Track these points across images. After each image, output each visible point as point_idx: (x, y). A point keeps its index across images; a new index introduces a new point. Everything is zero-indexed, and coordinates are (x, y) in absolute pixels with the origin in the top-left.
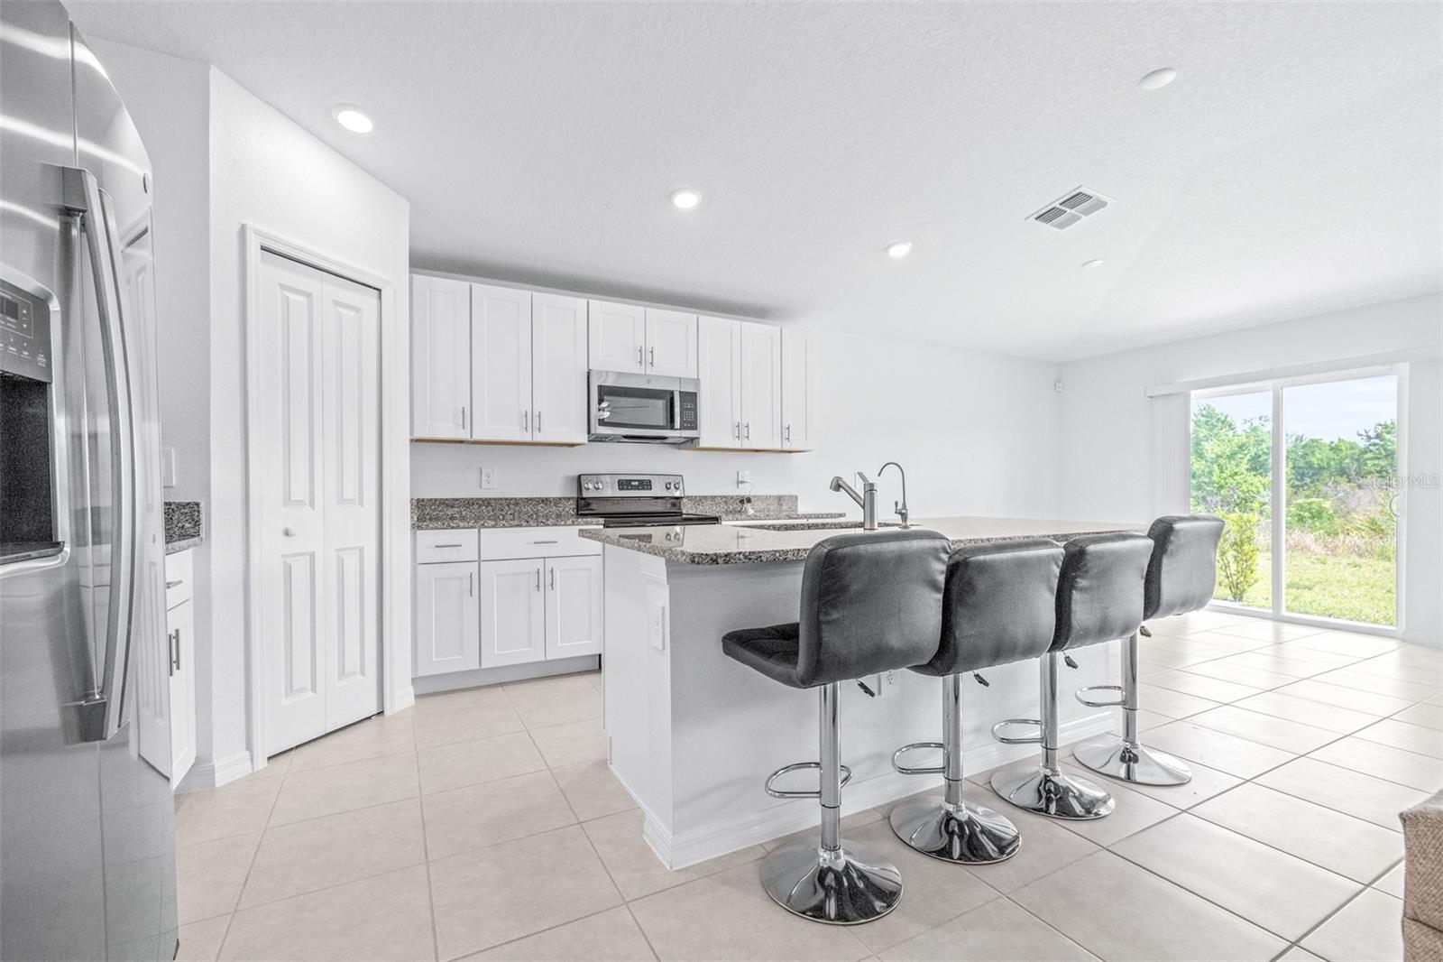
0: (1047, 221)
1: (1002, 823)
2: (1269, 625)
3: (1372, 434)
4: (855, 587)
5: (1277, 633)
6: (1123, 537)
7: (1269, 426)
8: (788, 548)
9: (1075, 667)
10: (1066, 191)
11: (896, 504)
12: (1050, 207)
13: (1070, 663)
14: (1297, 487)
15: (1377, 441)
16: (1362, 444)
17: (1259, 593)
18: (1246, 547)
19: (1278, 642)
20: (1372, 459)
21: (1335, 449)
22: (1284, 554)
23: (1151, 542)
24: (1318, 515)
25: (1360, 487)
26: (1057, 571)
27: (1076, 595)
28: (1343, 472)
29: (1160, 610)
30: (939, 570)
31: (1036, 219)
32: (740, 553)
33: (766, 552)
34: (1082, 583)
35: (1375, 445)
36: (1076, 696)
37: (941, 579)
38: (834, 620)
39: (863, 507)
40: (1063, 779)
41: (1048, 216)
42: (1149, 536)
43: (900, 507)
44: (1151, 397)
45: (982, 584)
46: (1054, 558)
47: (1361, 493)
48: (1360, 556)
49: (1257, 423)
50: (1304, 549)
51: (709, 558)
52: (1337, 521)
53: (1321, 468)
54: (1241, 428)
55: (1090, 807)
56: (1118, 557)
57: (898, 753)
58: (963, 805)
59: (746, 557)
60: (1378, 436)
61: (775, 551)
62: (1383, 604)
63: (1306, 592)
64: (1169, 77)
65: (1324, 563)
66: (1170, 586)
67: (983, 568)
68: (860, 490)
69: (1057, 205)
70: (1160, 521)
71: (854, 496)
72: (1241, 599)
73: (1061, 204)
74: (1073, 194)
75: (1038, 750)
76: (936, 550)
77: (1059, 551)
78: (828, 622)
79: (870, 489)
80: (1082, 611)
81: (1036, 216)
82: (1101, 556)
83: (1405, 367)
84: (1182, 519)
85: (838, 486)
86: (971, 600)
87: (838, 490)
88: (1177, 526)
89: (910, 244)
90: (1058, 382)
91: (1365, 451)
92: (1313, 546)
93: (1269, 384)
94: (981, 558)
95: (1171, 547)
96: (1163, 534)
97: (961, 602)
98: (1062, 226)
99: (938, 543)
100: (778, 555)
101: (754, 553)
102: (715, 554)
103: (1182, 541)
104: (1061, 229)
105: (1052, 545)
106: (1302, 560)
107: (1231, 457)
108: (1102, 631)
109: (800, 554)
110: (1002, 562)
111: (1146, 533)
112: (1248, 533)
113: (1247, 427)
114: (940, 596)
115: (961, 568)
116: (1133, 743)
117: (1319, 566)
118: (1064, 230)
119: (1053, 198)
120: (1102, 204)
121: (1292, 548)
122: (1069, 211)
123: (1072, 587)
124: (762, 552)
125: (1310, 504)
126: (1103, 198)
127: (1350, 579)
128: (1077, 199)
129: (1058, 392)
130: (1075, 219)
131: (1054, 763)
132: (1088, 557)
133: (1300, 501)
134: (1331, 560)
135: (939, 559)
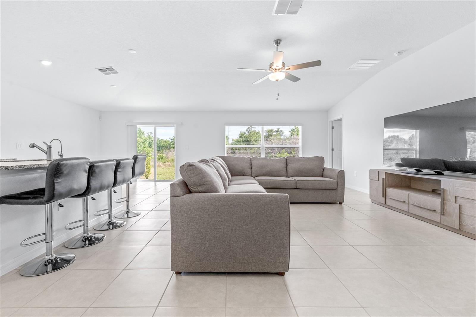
0: (102, 72)
1: (99, 235)
2: (154, 182)
3: (172, 139)
4: (65, 172)
5: (155, 184)
6: (128, 159)
7: (153, 135)
8: (35, 164)
9: (116, 193)
10: (108, 66)
11: (59, 152)
12: (103, 68)
13: (115, 192)
14: (159, 151)
15: (173, 140)
16: (170, 141)
17: (151, 177)
18: (149, 165)
19: (155, 185)
20: (172, 144)
21: (165, 142)
22: (156, 167)
23: (133, 160)
24: (162, 158)
25: (170, 151)
26: (114, 167)
27: (118, 173)
28: (167, 148)
29: (135, 176)
30: (87, 167)
31: (99, 70)
32: (17, 166)
33: (27, 165)
34: (119, 170)
35: (173, 141)
36: (115, 202)
37: (88, 169)
38: (59, 182)
39: (46, 153)
40: (114, 220)
41: (102, 70)
42: (133, 159)
43: (60, 153)
44: (127, 125)
45: (97, 170)
46: (114, 164)
47: (170, 153)
48: (170, 167)
49: (150, 134)
50: (160, 166)
51: (4, 168)
52: (166, 159)
53: (163, 146)
54: (146, 136)
55: (120, 226)
56: (127, 163)
57: (67, 226)
58: (89, 233)
59: (19, 167)
60: (173, 139)
61: (30, 165)
62: (173, 176)
63: (160, 176)
64: (134, 52)
65: (163, 169)
66: (137, 170)
67: (98, 167)
68: (45, 148)
69: (105, 68)
70: (135, 156)
71: (42, 150)
72: (147, 179)
73: (106, 69)
74: (110, 67)
75: (107, 215)
76: (87, 162)
77: (115, 162)
78: (57, 183)
79: (50, 148)
80: (119, 177)
81: (99, 69)
82: (123, 163)
83: (175, 125)
84: (139, 155)
85: (33, 146)
86: (94, 175)
87: (33, 148)
88: (138, 157)
89: (51, 62)
90: (100, 117)
91: (171, 143)
92: (161, 165)
93: (153, 125)
94: (98, 164)
95: (137, 161)
96: (135, 158)
97: (92, 175)
98: (106, 74)
99: (88, 160)
100: (31, 166)
101: (22, 166)
102: (7, 166)
103: (139, 160)
104: (106, 75)
105: (113, 161)
106: (160, 169)
107: (144, 143)
108: (123, 182)
109: (39, 166)
110: (103, 165)
111: (132, 158)
112: (149, 162)
113: (147, 135)
114: (87, 174)
115: (92, 167)
116: (129, 209)
117: (163, 170)
118: (106, 76)
119: (105, 66)
120: (117, 73)
121: (158, 166)
122: (108, 71)
123: (117, 171)
124: (25, 165)
125: (161, 155)
126: (118, 71)
127: (168, 172)
128: (110, 69)
129: (100, 120)
130: (110, 74)
131: (111, 217)
132: (121, 164)
133: (159, 155)
134: (165, 168)
135: (88, 164)
